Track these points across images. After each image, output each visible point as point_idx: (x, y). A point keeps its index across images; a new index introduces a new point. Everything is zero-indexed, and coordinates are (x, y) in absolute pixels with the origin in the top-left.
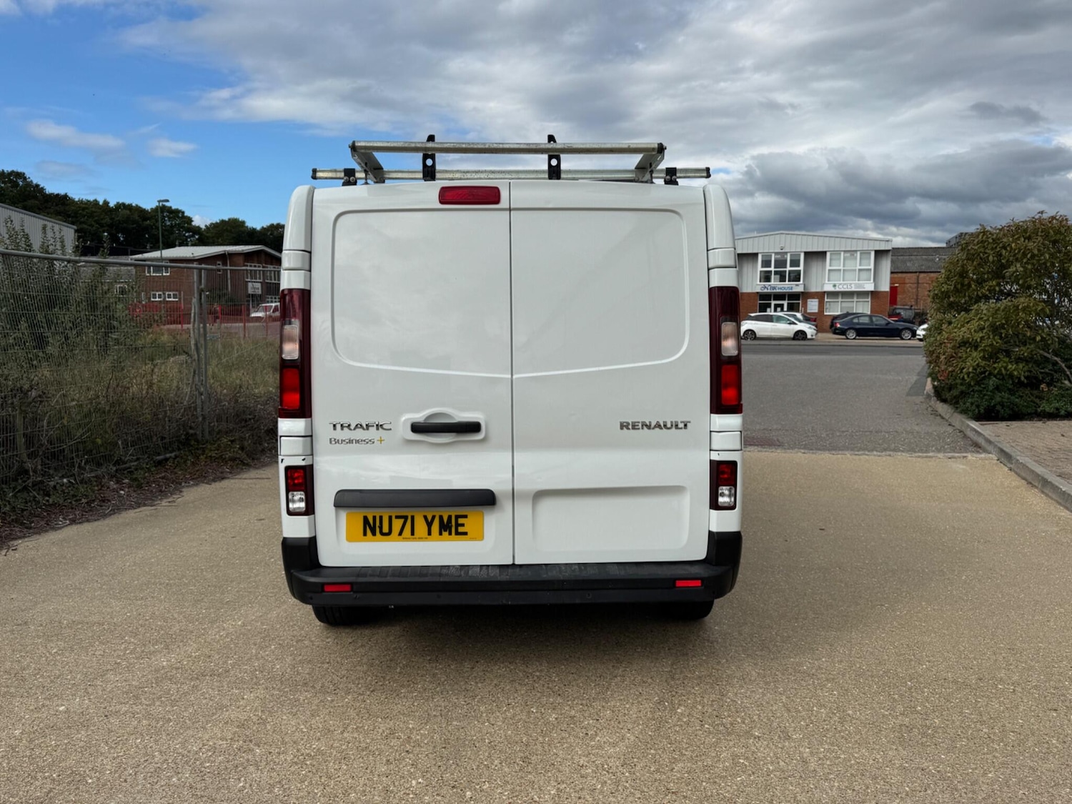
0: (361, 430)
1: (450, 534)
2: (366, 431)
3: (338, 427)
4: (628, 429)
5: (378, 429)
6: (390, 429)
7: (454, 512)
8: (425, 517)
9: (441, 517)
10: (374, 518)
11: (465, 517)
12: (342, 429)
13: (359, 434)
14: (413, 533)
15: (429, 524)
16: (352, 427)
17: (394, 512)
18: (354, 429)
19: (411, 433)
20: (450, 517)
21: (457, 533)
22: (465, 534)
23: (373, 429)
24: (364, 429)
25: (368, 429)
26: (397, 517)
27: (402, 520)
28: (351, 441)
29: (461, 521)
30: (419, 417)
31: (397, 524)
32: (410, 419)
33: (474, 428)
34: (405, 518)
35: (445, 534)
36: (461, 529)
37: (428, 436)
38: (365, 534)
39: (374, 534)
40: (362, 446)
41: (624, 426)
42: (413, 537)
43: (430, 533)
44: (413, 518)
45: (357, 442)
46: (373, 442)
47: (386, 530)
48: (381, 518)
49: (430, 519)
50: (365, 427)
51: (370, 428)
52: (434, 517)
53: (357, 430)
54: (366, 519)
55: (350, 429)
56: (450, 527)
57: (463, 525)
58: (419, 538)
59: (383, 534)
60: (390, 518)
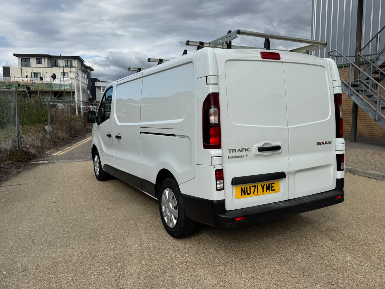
0: (240, 152)
1: (270, 191)
2: (241, 152)
3: (231, 151)
4: (319, 145)
5: (246, 151)
6: (250, 151)
7: (270, 182)
8: (261, 185)
9: (266, 185)
10: (245, 188)
11: (274, 183)
12: (233, 152)
13: (239, 154)
14: (258, 193)
15: (263, 188)
16: (236, 151)
17: (251, 185)
18: (237, 152)
19: (258, 152)
20: (269, 184)
21: (272, 190)
22: (274, 190)
23: (244, 151)
24: (241, 151)
25: (242, 151)
26: (252, 186)
27: (254, 187)
28: (236, 157)
29: (273, 185)
30: (260, 145)
31: (252, 189)
32: (257, 146)
33: (277, 148)
34: (255, 186)
35: (268, 191)
36: (273, 189)
37: (263, 152)
38: (242, 195)
39: (245, 195)
40: (240, 159)
41: (318, 144)
42: (258, 194)
43: (263, 192)
44: (257, 186)
45: (238, 157)
46: (244, 157)
47: (249, 192)
48: (247, 187)
49: (263, 186)
50: (241, 150)
51: (243, 151)
52: (264, 185)
53: (238, 152)
54: (242, 188)
55: (236, 152)
56: (269, 188)
57: (273, 187)
58: (260, 194)
59: (248, 194)
60: (250, 187)
